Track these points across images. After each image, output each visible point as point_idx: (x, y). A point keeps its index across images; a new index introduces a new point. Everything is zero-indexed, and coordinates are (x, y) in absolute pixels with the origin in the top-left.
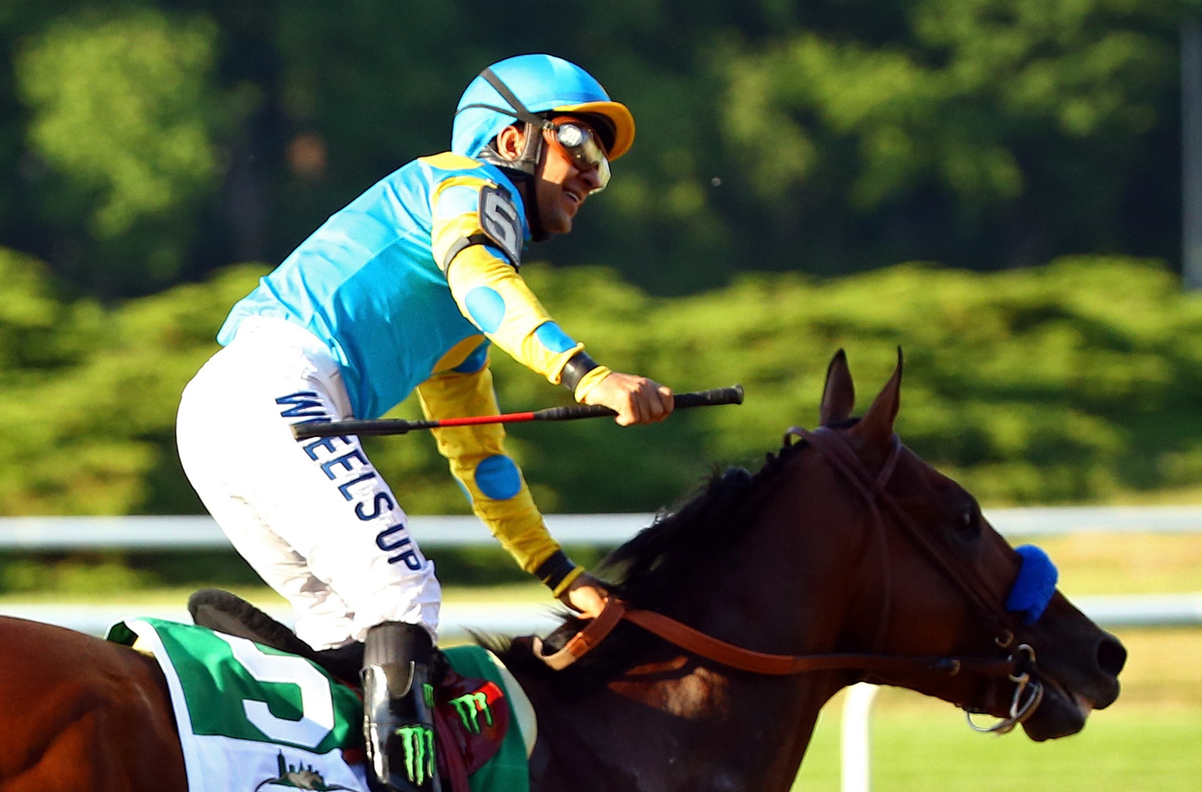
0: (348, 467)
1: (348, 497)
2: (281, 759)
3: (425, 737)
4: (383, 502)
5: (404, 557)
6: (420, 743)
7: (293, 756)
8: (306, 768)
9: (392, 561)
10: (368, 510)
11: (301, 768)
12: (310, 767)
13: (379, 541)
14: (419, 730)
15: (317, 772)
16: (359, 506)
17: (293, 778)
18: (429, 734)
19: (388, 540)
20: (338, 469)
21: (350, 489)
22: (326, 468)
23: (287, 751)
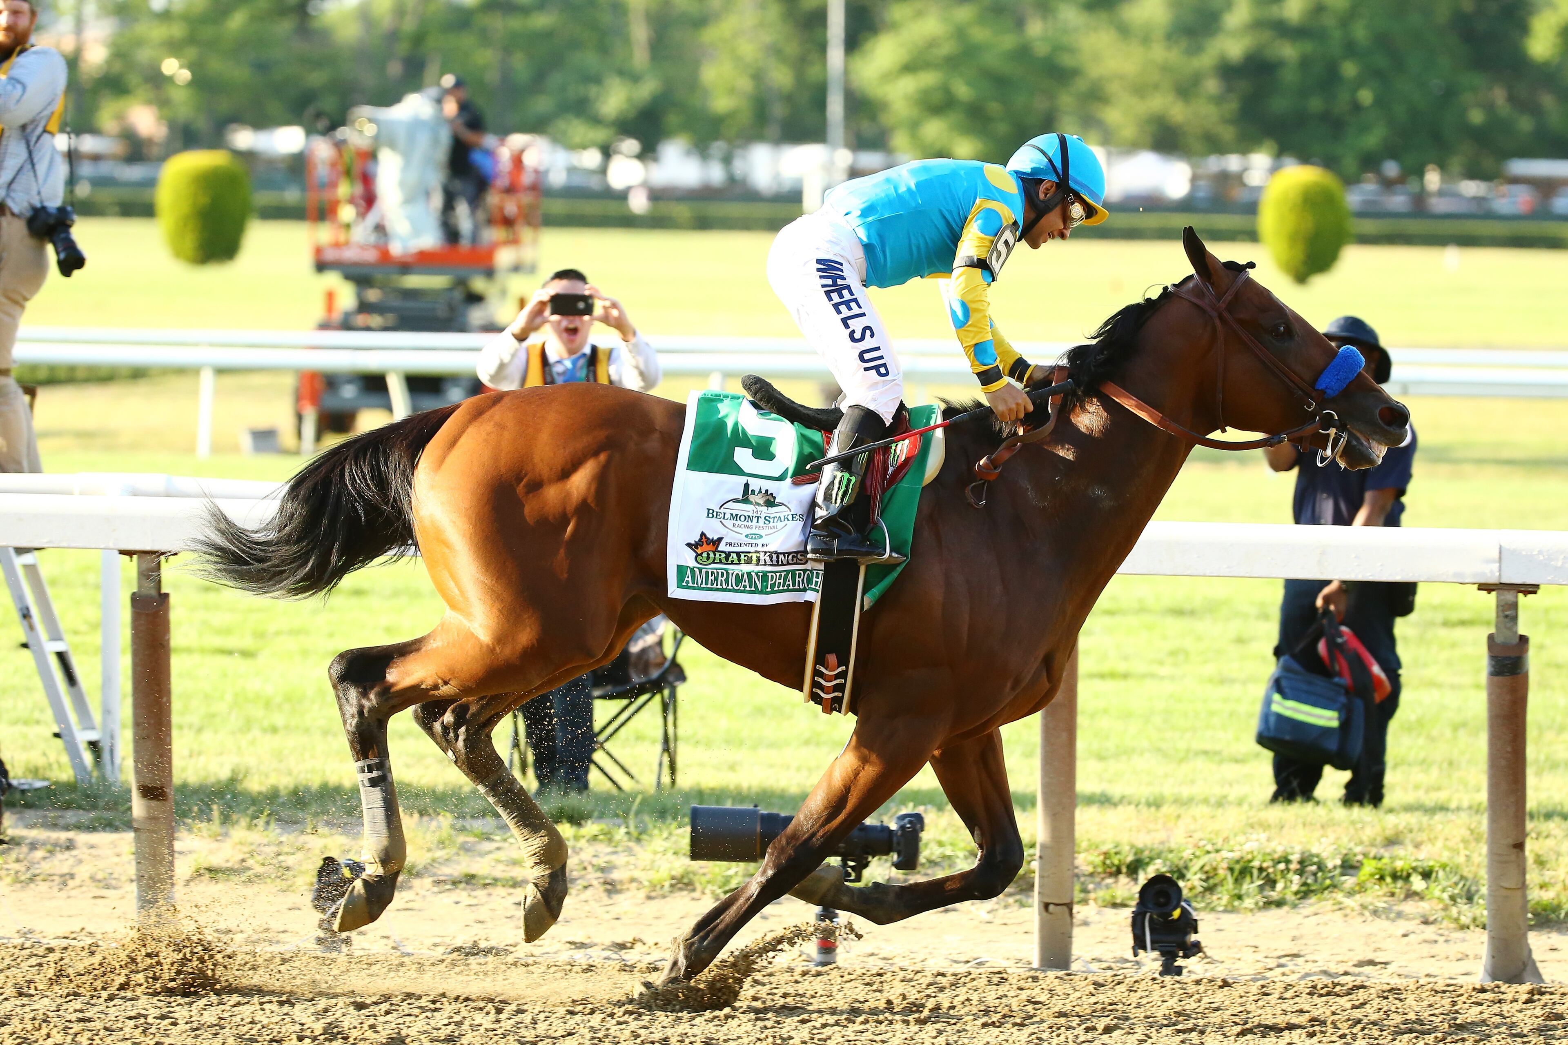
0: (850, 309)
1: (847, 326)
2: (747, 486)
3: (849, 481)
4: (868, 333)
5: (877, 368)
6: (845, 483)
7: (755, 484)
8: (763, 492)
9: (866, 369)
10: (857, 335)
11: (760, 491)
12: (767, 491)
13: (861, 356)
14: (847, 475)
15: (772, 494)
16: (853, 332)
17: (752, 498)
18: (853, 479)
19: (867, 356)
20: (843, 308)
21: (848, 322)
22: (836, 306)
23: (751, 481)
